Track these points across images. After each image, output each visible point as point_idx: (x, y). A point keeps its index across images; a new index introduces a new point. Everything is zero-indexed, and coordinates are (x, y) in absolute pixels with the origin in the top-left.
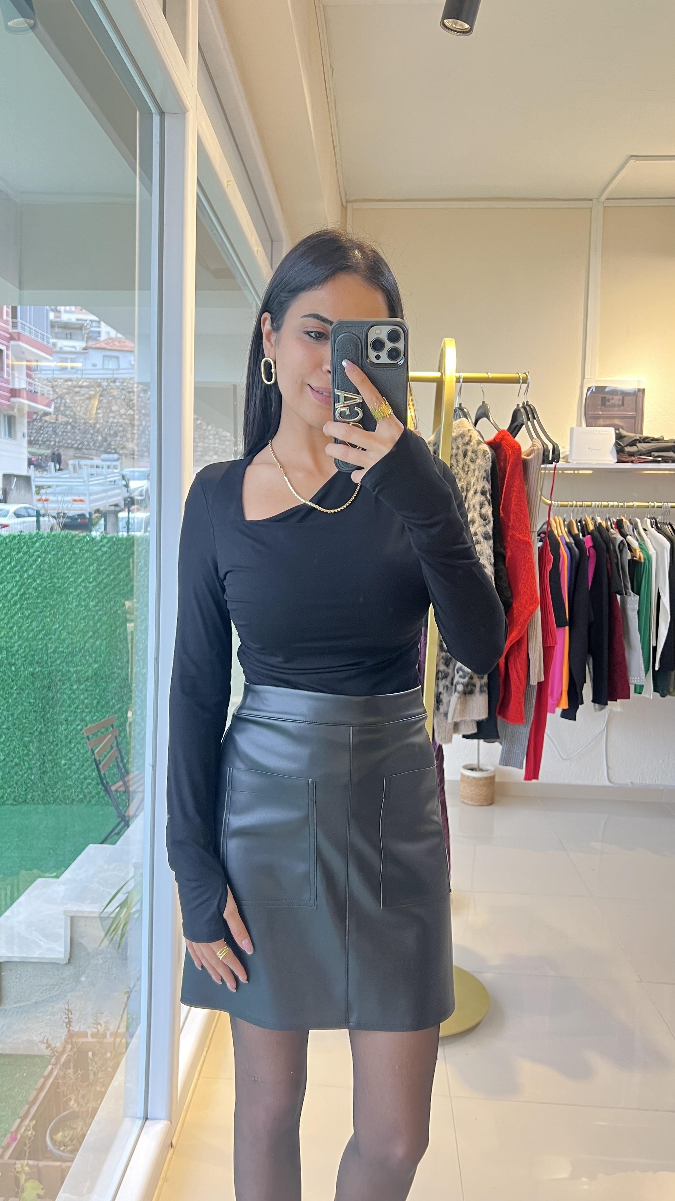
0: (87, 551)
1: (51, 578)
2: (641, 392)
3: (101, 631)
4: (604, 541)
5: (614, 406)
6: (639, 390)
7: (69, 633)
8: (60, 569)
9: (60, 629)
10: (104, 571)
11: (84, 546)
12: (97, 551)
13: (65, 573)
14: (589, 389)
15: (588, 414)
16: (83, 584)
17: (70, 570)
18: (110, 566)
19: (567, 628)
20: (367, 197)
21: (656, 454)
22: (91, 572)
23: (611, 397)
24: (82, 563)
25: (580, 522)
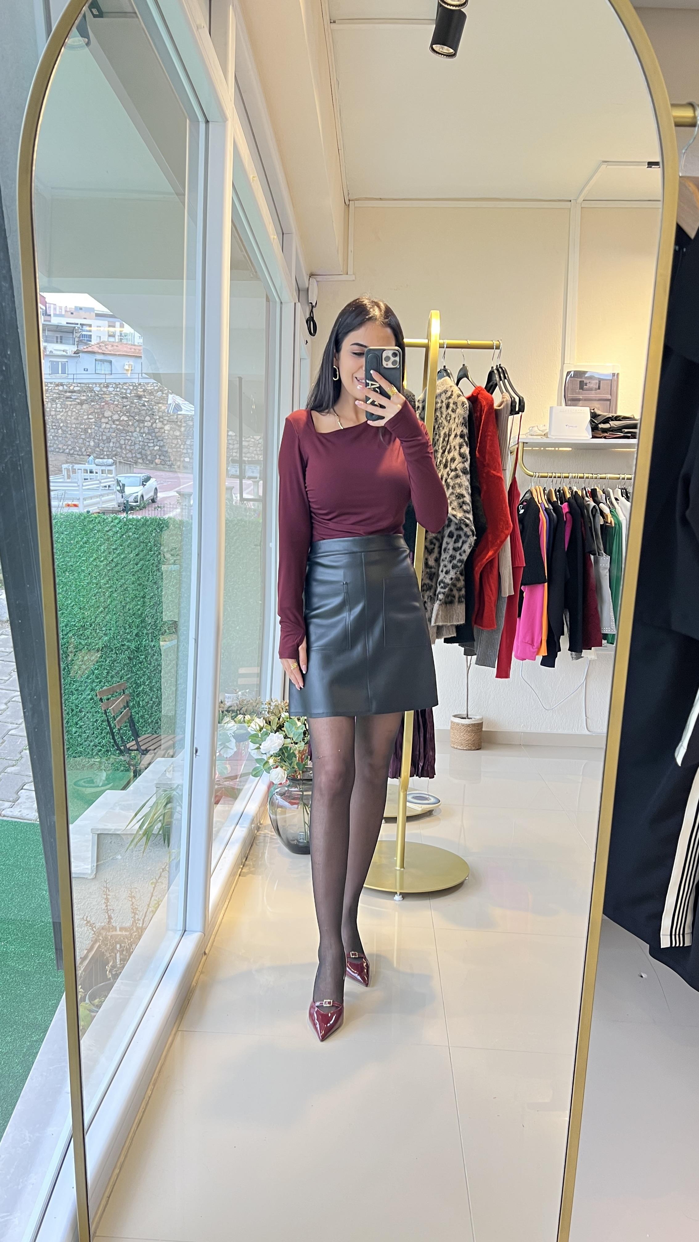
0: (98, 531)
1: (64, 557)
2: (616, 376)
3: (111, 606)
4: (578, 506)
5: (591, 389)
6: (614, 375)
7: (80, 608)
8: (73, 548)
9: (72, 605)
10: (115, 551)
11: (95, 526)
12: (107, 531)
13: (78, 552)
14: (568, 373)
15: (568, 397)
16: (95, 564)
17: (82, 550)
18: (121, 545)
19: (546, 584)
20: (368, 196)
21: (626, 430)
22: (102, 552)
23: (588, 381)
24: (94, 543)
25: (559, 491)
